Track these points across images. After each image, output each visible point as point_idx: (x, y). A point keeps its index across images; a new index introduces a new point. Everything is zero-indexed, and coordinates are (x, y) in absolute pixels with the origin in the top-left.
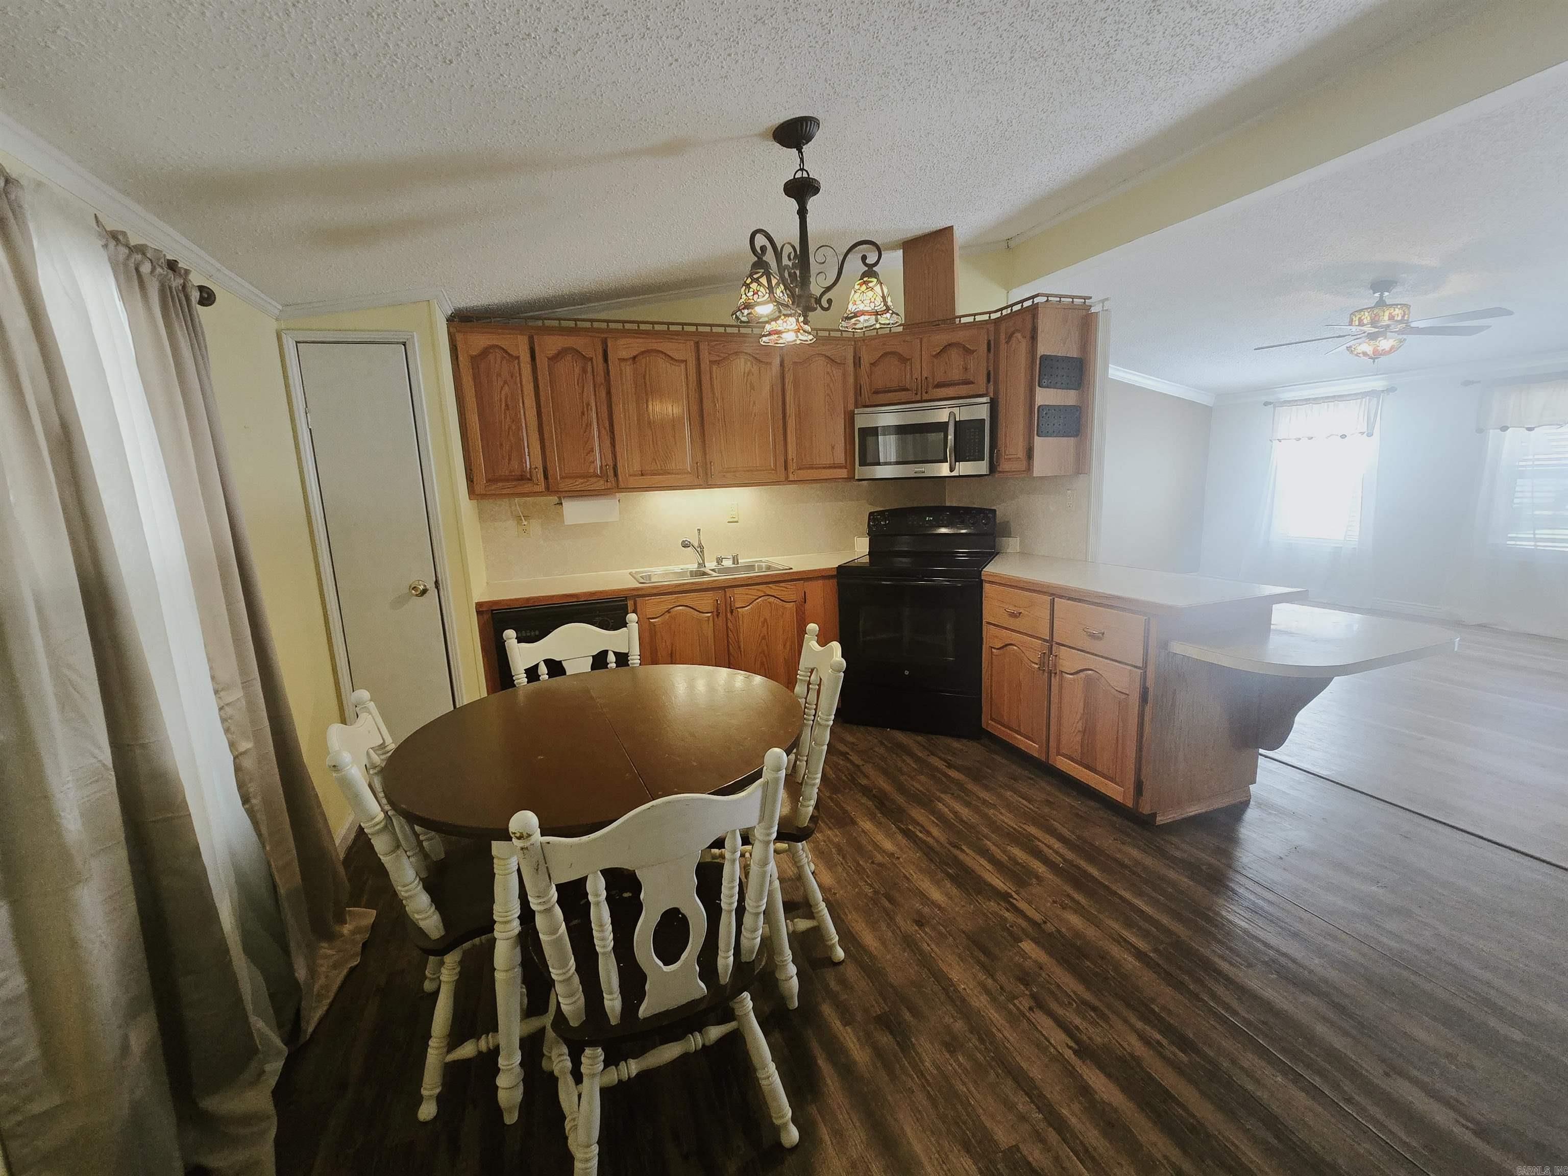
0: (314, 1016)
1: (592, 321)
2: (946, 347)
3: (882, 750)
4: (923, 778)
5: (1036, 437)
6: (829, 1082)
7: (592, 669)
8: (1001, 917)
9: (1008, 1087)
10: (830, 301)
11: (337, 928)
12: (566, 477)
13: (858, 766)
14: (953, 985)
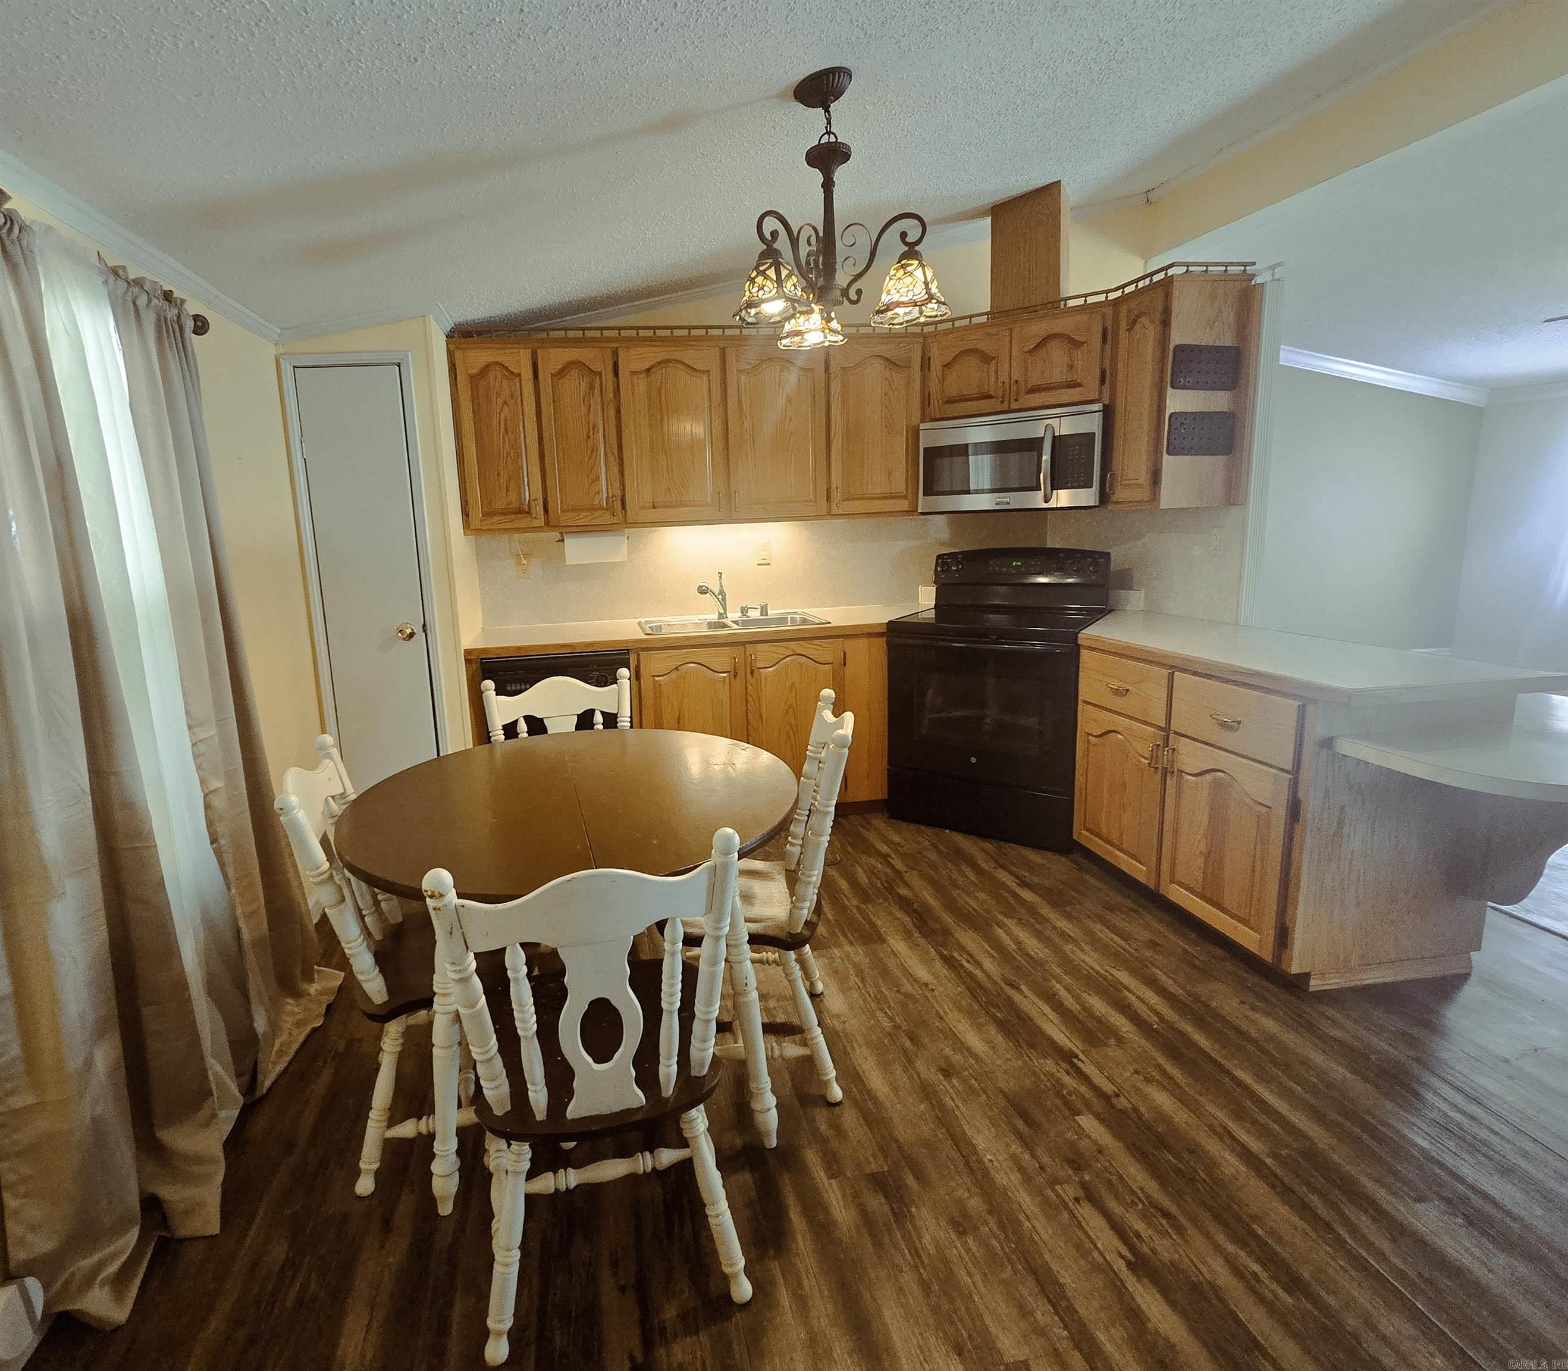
0: (271, 1071)
1: (602, 329)
2: (1044, 339)
3: (933, 856)
4: (982, 896)
5: (1165, 456)
6: (799, 1238)
7: (576, 729)
8: (1058, 1080)
9: (1027, 1289)
10: (859, 292)
11: (305, 986)
12: (568, 511)
13: (899, 873)
14: (976, 1153)
